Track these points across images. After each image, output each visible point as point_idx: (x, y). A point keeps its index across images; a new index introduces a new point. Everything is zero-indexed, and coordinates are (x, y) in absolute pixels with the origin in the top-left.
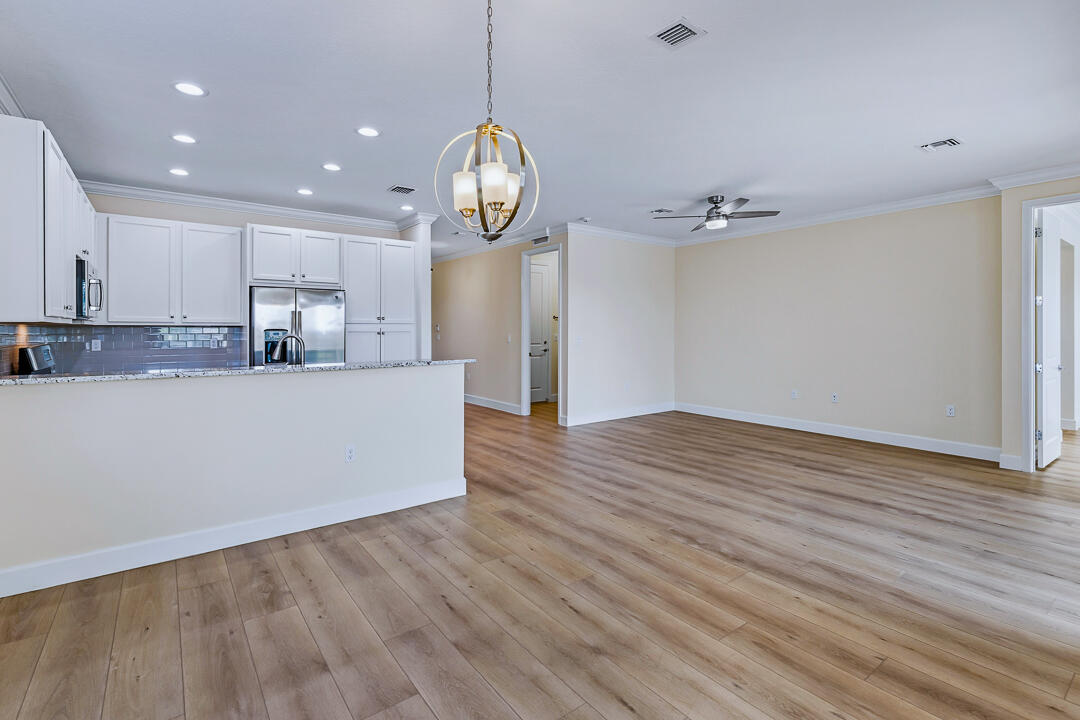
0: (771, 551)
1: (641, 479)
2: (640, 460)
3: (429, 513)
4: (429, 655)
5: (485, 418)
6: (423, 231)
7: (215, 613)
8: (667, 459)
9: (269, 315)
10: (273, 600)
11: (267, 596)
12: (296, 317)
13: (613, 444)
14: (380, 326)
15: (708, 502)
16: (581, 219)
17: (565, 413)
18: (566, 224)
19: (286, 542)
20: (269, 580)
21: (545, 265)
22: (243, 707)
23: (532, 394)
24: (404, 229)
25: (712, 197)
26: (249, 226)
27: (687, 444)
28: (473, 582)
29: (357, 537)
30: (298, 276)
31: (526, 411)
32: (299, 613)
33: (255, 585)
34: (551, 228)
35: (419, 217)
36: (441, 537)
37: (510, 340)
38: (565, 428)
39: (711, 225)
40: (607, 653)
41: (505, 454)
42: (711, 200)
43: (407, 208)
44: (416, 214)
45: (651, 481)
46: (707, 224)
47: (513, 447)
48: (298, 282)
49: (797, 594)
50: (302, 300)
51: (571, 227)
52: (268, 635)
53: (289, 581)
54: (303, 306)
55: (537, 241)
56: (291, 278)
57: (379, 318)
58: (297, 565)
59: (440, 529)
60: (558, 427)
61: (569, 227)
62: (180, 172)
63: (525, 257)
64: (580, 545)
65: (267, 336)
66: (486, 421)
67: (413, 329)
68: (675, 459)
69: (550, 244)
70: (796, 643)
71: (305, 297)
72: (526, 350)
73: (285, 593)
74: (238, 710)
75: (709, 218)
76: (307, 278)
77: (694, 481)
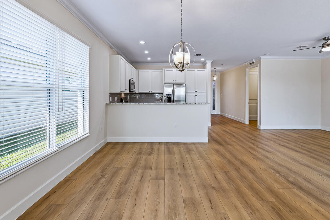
0: (314, 186)
1: (276, 150)
2: (282, 144)
3: (195, 145)
4: (172, 174)
5: (232, 123)
6: (208, 65)
7: (140, 153)
8: (296, 146)
9: (168, 91)
10: (150, 154)
11: (150, 153)
12: (173, 91)
13: (275, 137)
14: (196, 93)
15: (301, 164)
16: (265, 54)
17: (260, 124)
18: (260, 57)
19: (160, 144)
20: (152, 150)
21: (254, 72)
22: (135, 170)
23: (250, 117)
24: (204, 65)
25: (326, 38)
26: (164, 69)
27: (312, 142)
28: (193, 163)
29: (174, 146)
30: (175, 81)
31: (247, 122)
32: (153, 158)
33: (149, 150)
34: (255, 59)
35: (207, 61)
36: (193, 151)
37: (242, 98)
38: (260, 130)
39: (324, 50)
40: (216, 190)
41: (229, 134)
42: (325, 39)
43: (203, 59)
44: (206, 61)
45: (279, 152)
46: (322, 49)
47: (234, 133)
48: (175, 82)
49: (310, 201)
50: (175, 87)
51: (262, 58)
52: (145, 160)
53: (155, 152)
54: (175, 88)
55: (251, 64)
56: (173, 81)
57: (195, 91)
58: (159, 149)
59: (195, 149)
60: (257, 129)
61: (261, 58)
62: (149, 59)
63: (247, 70)
64: (232, 163)
65: (167, 96)
66: (231, 124)
67: (205, 94)
68: (301, 147)
69: (255, 64)
70: (291, 214)
71: (176, 86)
72: (247, 101)
73: (153, 153)
74: (134, 170)
75: (323, 47)
76: (177, 81)
77: (300, 155)
